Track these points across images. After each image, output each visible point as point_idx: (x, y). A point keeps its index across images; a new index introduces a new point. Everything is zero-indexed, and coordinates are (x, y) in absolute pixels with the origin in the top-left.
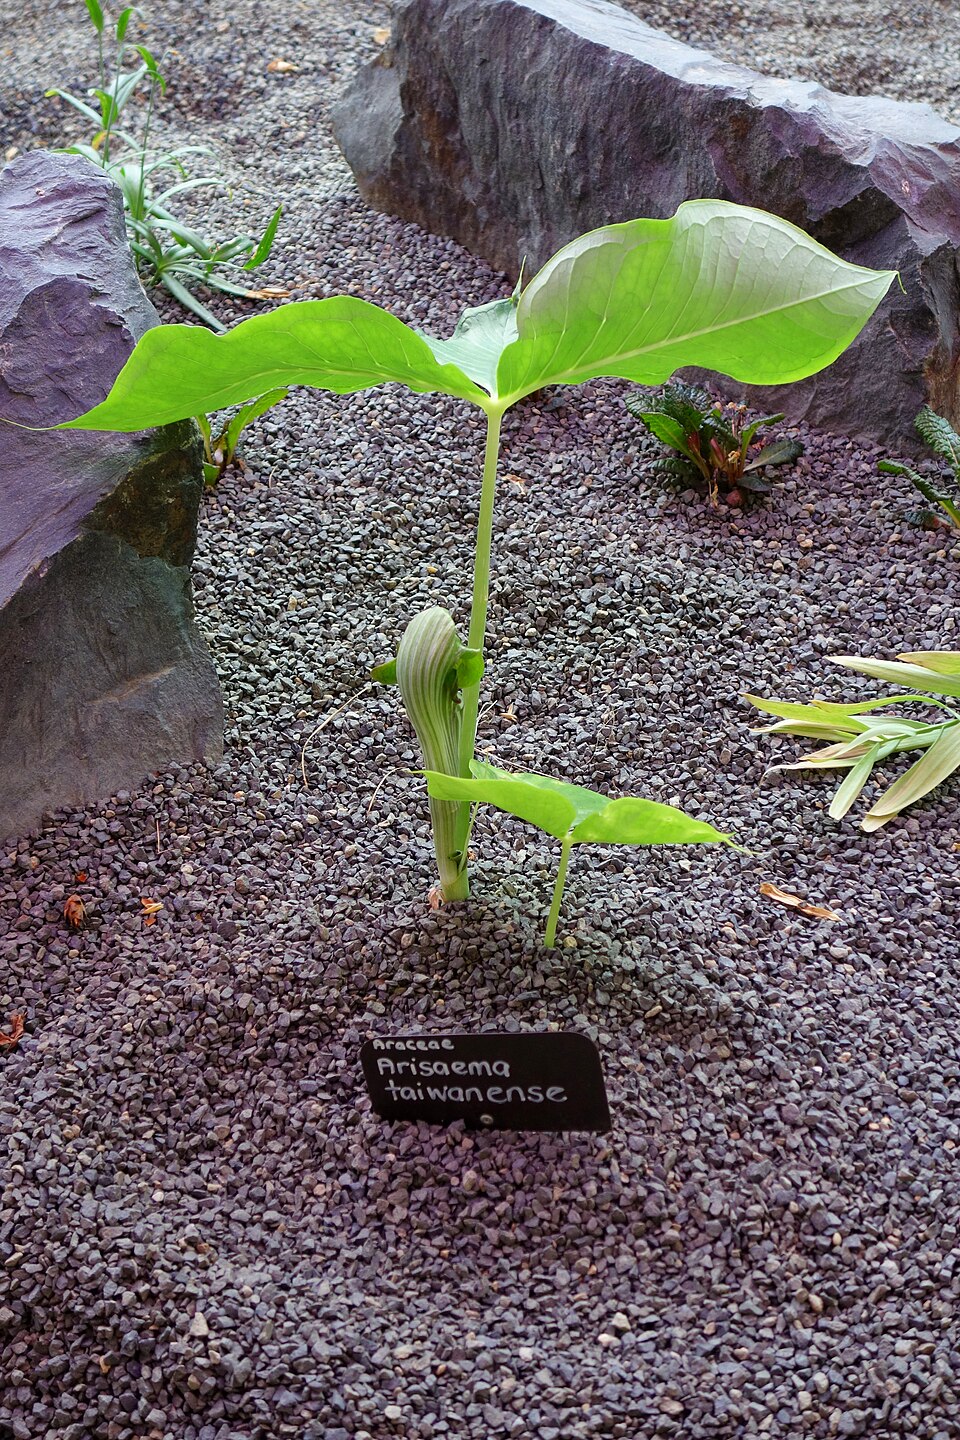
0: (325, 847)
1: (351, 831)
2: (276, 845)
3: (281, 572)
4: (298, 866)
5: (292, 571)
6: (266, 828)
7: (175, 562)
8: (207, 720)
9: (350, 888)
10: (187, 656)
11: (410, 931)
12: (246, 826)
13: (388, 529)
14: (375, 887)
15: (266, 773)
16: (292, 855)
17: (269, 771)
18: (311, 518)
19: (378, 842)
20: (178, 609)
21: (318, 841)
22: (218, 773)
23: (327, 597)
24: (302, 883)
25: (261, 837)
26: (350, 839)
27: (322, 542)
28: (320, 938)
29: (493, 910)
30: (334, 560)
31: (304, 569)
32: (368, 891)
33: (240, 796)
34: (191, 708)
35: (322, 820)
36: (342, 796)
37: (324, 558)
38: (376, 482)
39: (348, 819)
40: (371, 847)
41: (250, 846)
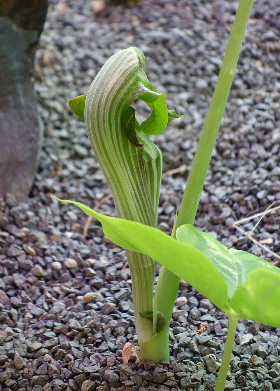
0: (73, 290)
1: (100, 280)
2: (31, 279)
3: (155, 72)
4: (42, 301)
5: (165, 72)
6: (30, 262)
7: (24, 25)
8: (19, 163)
9: (70, 329)
10: (18, 106)
11: (94, 378)
12: (15, 258)
13: (259, 53)
14: (93, 333)
15: (58, 219)
16: (42, 291)
17: (62, 217)
18: (198, 35)
19: (117, 295)
20: (17, 65)
21: (69, 284)
22: (14, 209)
23: (184, 96)
24: (35, 316)
25: (24, 270)
26: (96, 287)
27: (199, 54)
28: (13, 366)
29: (177, 377)
30: (203, 69)
31: (176, 72)
32: (86, 336)
33: (22, 232)
34: (8, 150)
35: (81, 266)
36: (112, 251)
37: (195, 66)
38: (267, 17)
39: (103, 270)
40: (110, 297)
41: (10, 274)
